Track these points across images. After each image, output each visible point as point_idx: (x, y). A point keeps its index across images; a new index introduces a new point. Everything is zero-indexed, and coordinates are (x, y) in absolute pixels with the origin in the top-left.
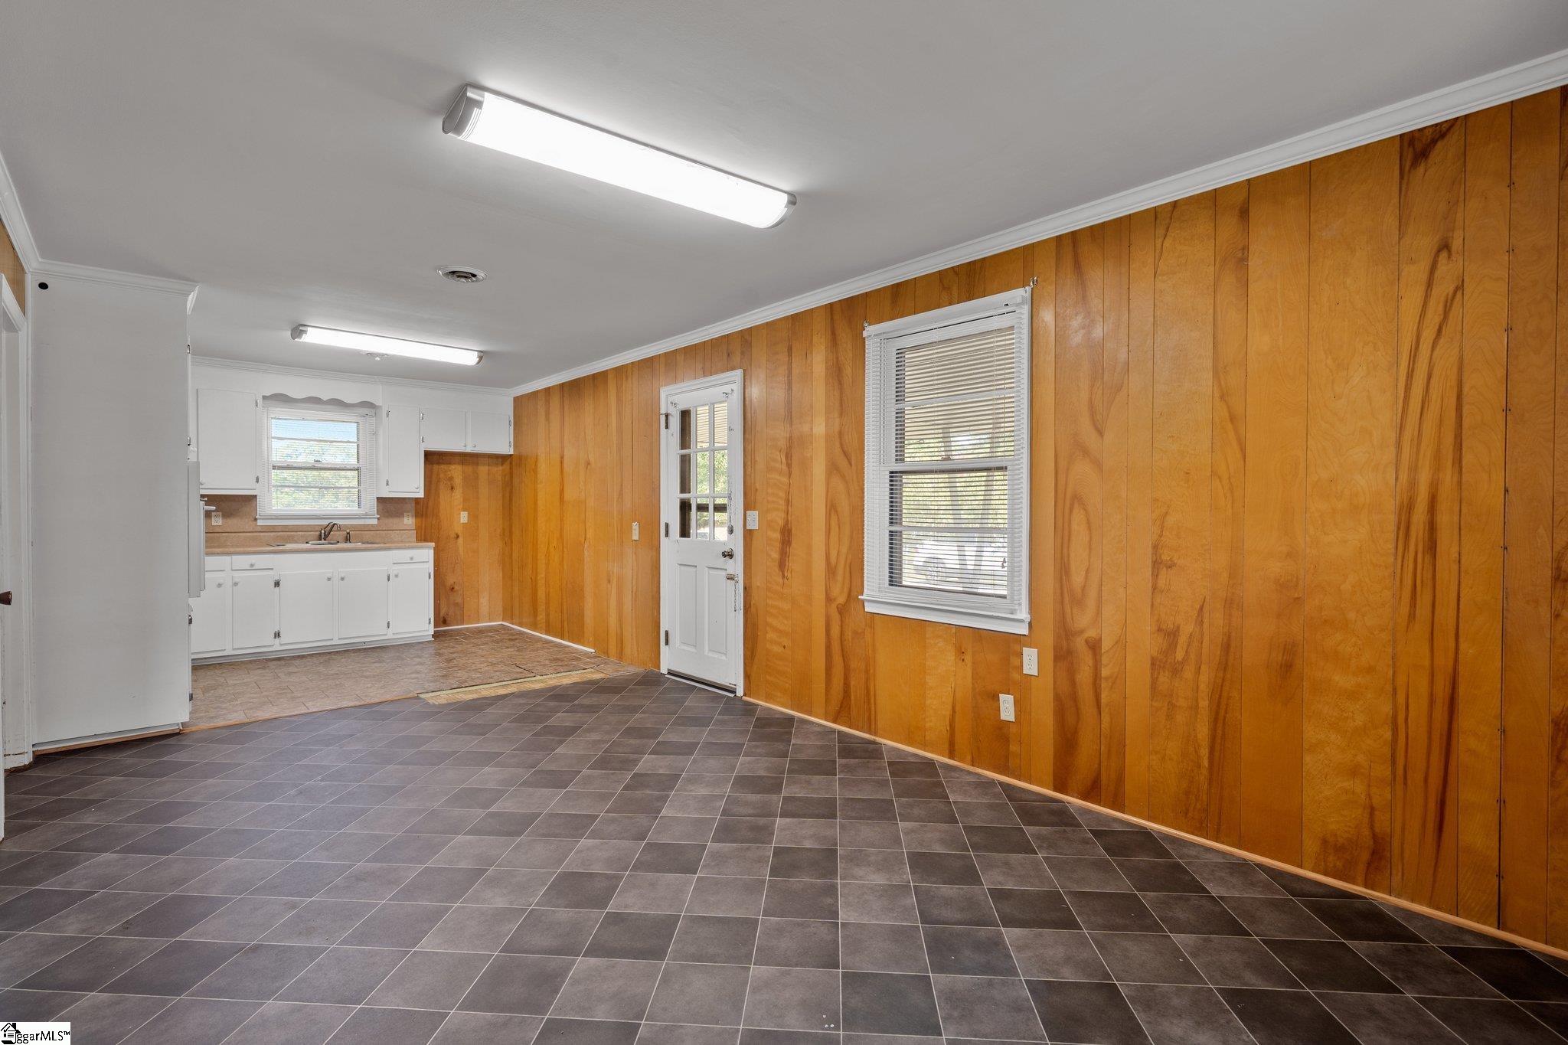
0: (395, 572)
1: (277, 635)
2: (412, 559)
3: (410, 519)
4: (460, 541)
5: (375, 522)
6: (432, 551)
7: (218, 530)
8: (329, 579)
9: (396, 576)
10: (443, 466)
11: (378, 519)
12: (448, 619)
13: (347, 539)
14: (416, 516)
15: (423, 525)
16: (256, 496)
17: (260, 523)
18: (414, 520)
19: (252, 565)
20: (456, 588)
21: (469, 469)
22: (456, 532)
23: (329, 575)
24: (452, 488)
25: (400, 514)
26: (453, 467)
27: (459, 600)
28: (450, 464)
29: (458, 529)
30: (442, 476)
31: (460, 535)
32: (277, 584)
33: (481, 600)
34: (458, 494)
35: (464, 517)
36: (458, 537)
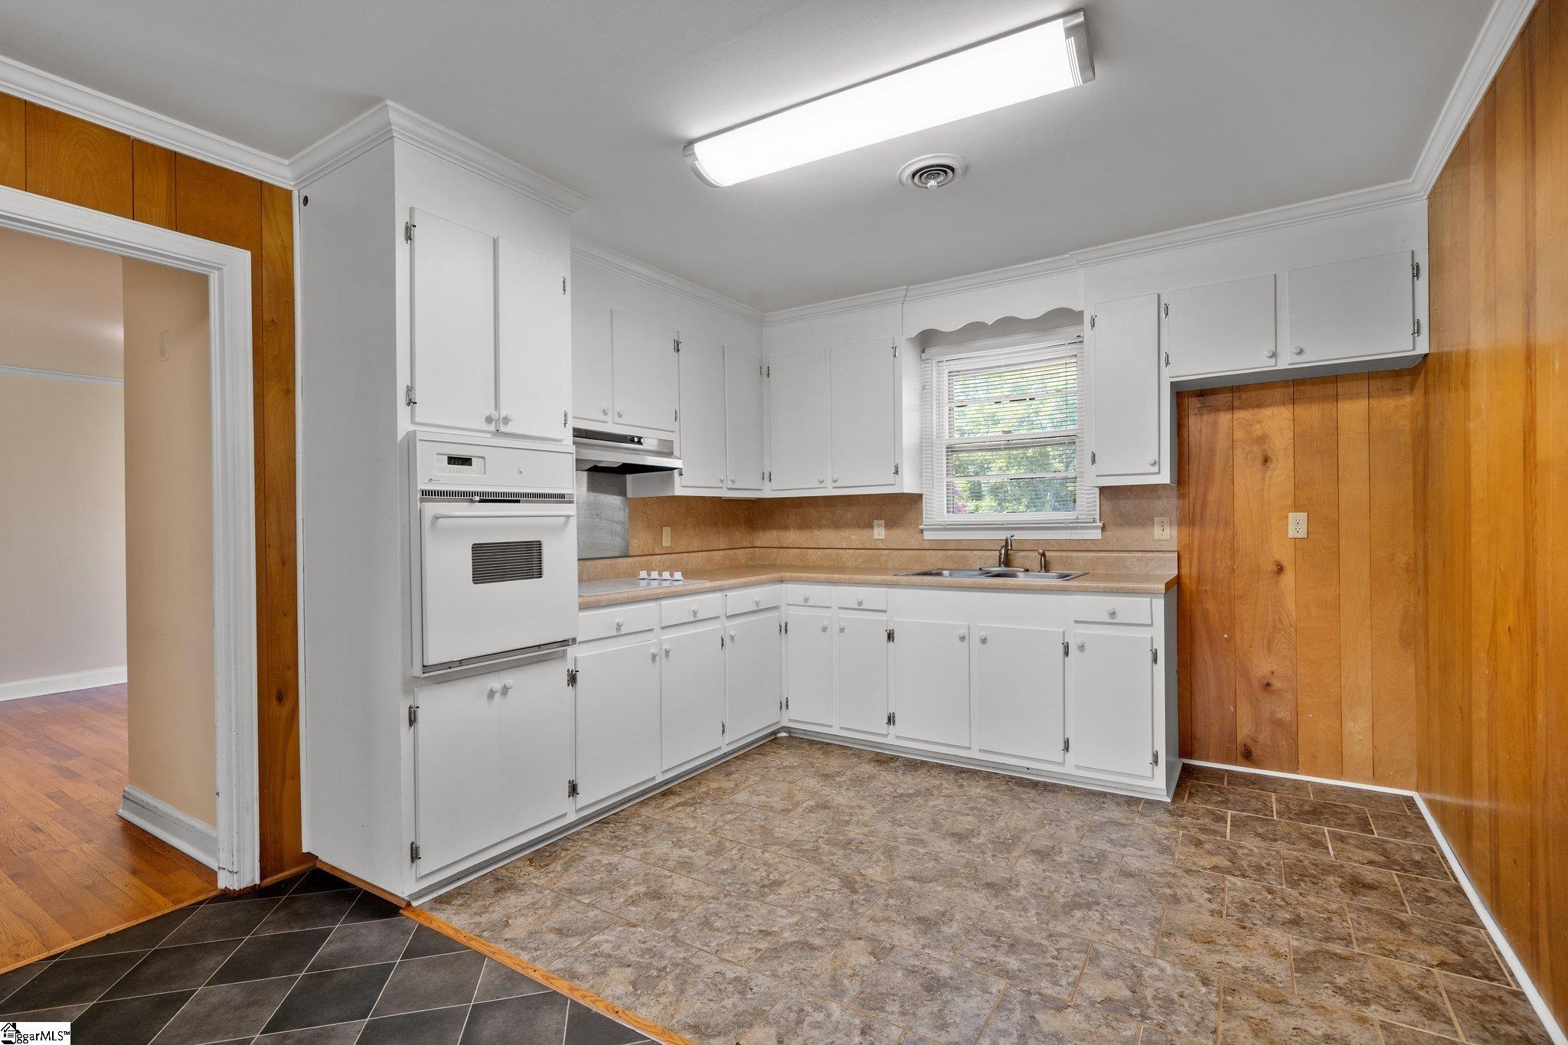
0: (1079, 641)
1: (891, 720)
2: (1113, 614)
3: (1167, 529)
4: (1288, 578)
5: (1097, 534)
6: (1159, 604)
7: (881, 546)
8: (963, 639)
9: (1082, 648)
10: (1240, 414)
11: (1103, 528)
12: (1257, 751)
13: (1046, 567)
14: (1180, 524)
15: (1196, 543)
16: (921, 496)
17: (927, 535)
18: (1175, 532)
19: (860, 603)
20: (1277, 684)
21: (1312, 413)
22: (1277, 557)
23: (963, 632)
24: (1266, 460)
25: (1146, 521)
26: (1267, 412)
27: (1284, 713)
28: (1259, 406)
29: (1285, 555)
30: (1239, 435)
31: (1285, 563)
32: (890, 636)
33: (1349, 725)
34: (1281, 473)
35: (1297, 525)
36: (1280, 569)
